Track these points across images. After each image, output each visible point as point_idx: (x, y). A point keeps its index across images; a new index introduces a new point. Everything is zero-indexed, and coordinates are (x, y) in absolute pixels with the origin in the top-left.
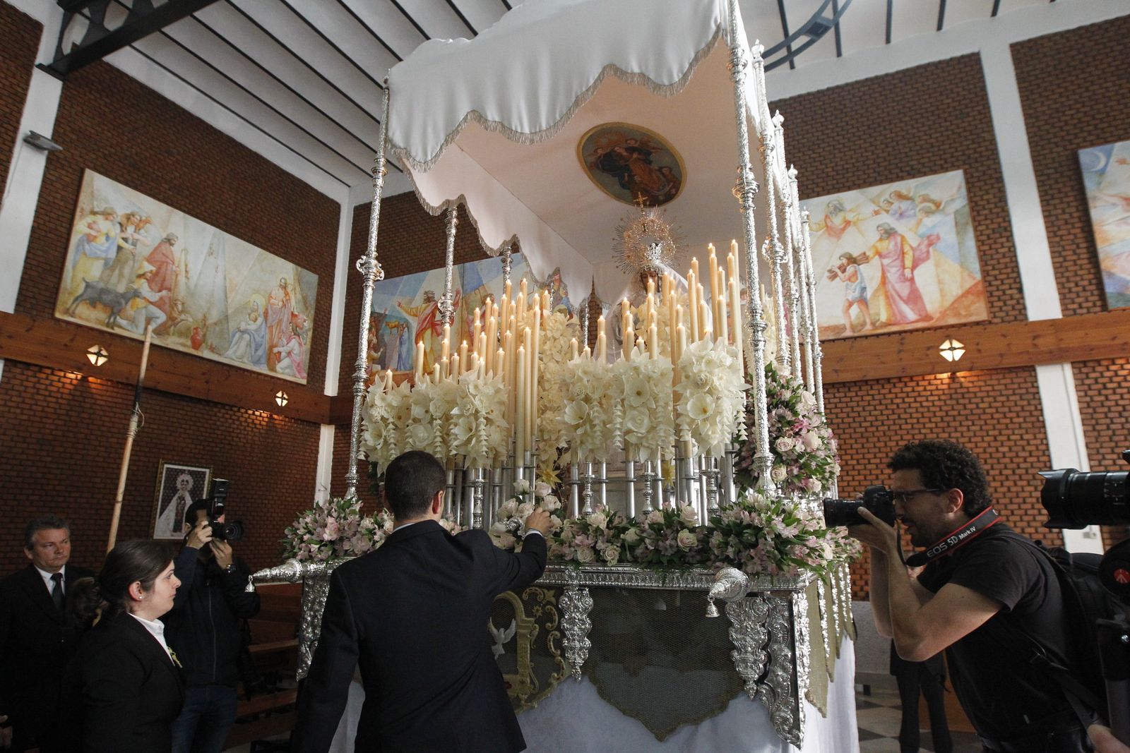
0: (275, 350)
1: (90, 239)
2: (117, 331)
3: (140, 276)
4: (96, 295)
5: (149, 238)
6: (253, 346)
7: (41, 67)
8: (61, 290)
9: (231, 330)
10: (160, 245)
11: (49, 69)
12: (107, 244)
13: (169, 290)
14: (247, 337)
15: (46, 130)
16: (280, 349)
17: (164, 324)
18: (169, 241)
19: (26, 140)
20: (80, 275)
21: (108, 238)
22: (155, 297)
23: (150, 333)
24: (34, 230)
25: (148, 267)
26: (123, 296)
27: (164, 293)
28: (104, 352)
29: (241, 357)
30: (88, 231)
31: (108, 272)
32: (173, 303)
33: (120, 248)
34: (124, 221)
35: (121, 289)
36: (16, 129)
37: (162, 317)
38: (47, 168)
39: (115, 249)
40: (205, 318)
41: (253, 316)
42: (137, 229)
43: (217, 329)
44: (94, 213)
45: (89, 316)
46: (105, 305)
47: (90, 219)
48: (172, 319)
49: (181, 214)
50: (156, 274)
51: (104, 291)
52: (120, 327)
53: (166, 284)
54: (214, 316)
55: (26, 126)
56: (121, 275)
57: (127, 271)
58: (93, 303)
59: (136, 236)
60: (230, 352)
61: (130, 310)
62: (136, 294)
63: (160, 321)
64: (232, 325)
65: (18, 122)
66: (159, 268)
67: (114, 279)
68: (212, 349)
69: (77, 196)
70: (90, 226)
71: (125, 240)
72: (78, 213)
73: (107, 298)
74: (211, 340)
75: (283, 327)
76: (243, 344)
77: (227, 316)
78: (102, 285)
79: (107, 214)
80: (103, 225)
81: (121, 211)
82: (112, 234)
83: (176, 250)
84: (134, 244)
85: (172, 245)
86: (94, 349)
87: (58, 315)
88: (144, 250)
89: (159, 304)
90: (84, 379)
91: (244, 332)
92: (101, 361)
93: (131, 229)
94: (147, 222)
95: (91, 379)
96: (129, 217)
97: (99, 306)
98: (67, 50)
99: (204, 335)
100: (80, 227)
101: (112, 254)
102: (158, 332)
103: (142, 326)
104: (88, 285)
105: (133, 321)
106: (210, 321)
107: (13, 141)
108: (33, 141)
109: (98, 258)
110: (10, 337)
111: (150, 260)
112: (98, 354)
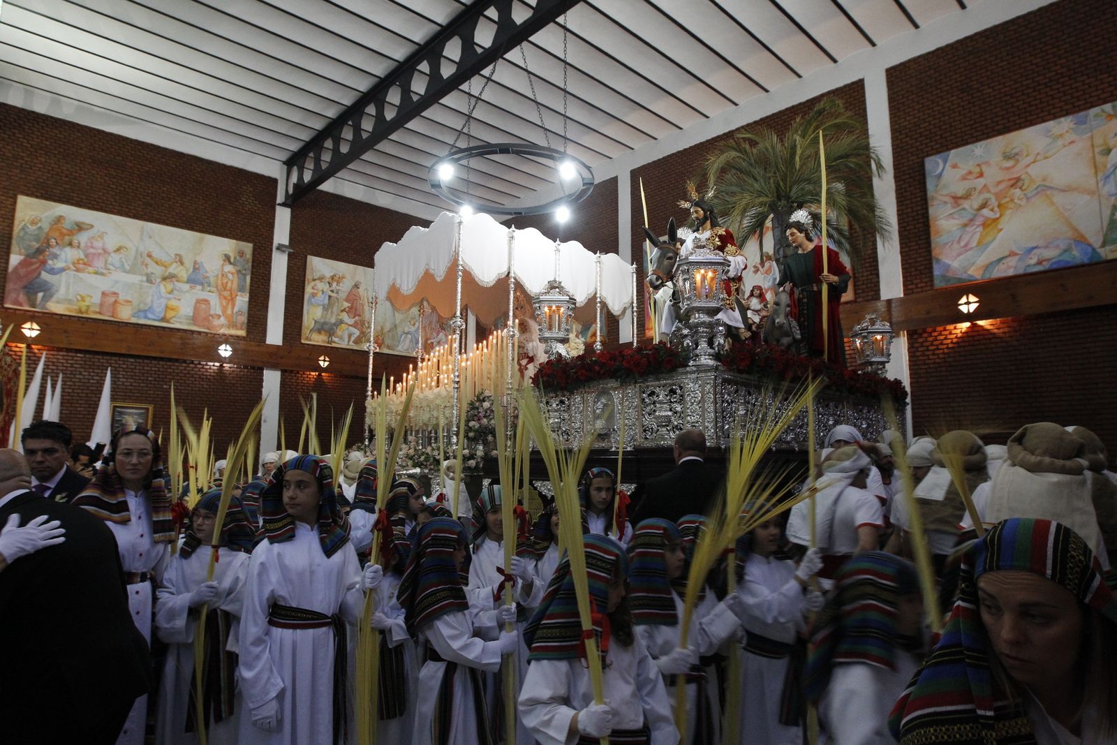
0: (429, 342)
1: (314, 295)
2: (333, 345)
3: (342, 311)
4: (320, 327)
5: (346, 286)
6: (414, 341)
7: (279, 204)
8: (303, 327)
9: (399, 333)
10: (351, 290)
11: (284, 205)
12: (323, 296)
13: (359, 315)
14: (409, 336)
15: (286, 242)
16: (432, 341)
17: (359, 336)
18: (356, 286)
19: (278, 249)
20: (311, 317)
21: (323, 292)
22: (351, 321)
23: (351, 343)
24: (287, 297)
25: (346, 305)
26: (334, 324)
27: (357, 318)
28: (327, 359)
29: (407, 349)
30: (312, 291)
31: (325, 312)
32: (363, 323)
33: (330, 297)
34: (330, 281)
35: (333, 321)
36: (272, 243)
37: (357, 333)
38: (289, 260)
39: (327, 298)
40: (382, 328)
41: (412, 322)
42: (338, 283)
43: (390, 334)
44: (314, 280)
45: (318, 339)
46: (326, 331)
47: (312, 284)
48: (362, 333)
49: (362, 267)
50: (351, 308)
51: (325, 323)
52: (334, 342)
53: (358, 312)
54: (388, 326)
55: (276, 243)
56: (332, 312)
57: (335, 309)
58: (319, 331)
59: (338, 288)
60: (400, 348)
61: (339, 333)
62: (341, 322)
63: (356, 336)
64: (400, 330)
65: (272, 239)
66: (352, 304)
67: (329, 316)
68: (389, 347)
69: (305, 272)
70: (313, 288)
71: (332, 291)
72: (306, 282)
73: (326, 327)
74: (387, 341)
75: (433, 326)
76: (408, 341)
77: (395, 325)
78: (323, 320)
79: (321, 279)
80: (320, 285)
81: (328, 274)
82: (325, 290)
83: (361, 290)
84: (337, 293)
85: (358, 288)
86: (322, 358)
87: (303, 341)
88: (343, 295)
89: (355, 325)
90: (320, 375)
91: (407, 334)
92: (327, 364)
93: (334, 284)
94: (343, 278)
95: (323, 374)
96: (332, 278)
97: (323, 333)
98: (291, 191)
99: (383, 340)
100: (308, 290)
101: (326, 301)
102: (356, 342)
103: (347, 340)
104: (316, 322)
105: (341, 338)
106: (386, 330)
107: (271, 251)
108: (280, 248)
109: (319, 305)
110: (281, 358)
111: (347, 300)
112: (324, 361)
